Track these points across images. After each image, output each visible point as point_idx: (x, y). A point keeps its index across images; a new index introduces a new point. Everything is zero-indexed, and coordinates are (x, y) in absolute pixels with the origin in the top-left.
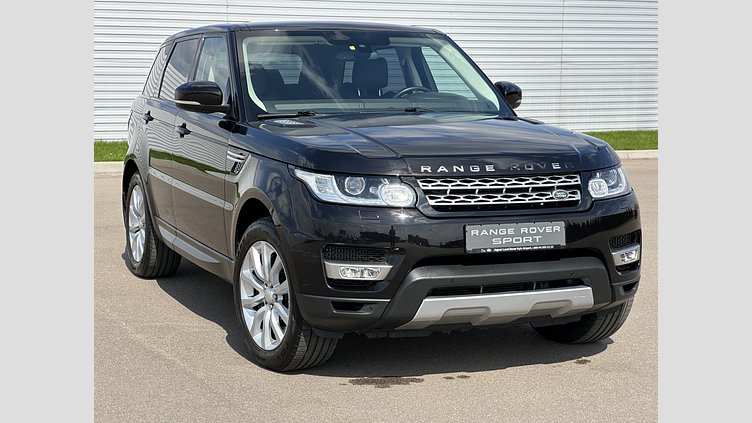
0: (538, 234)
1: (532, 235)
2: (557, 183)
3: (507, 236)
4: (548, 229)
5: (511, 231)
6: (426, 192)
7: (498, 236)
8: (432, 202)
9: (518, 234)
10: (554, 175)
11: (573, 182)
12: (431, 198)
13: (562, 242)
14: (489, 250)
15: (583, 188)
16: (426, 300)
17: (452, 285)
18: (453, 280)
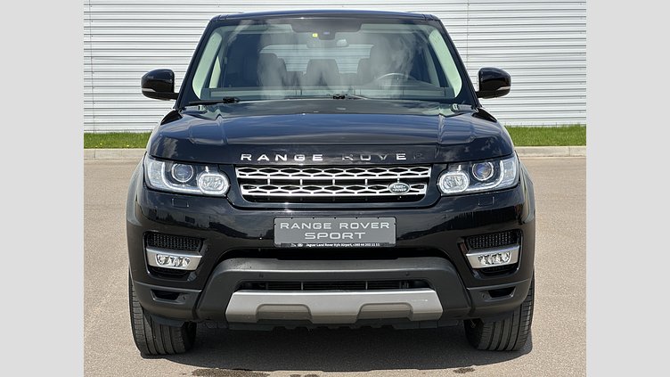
0: (361, 229)
1: (353, 231)
2: (399, 176)
3: (323, 230)
4: (374, 225)
5: (327, 226)
6: (241, 181)
7: (312, 230)
8: (245, 192)
9: (335, 229)
10: (397, 167)
11: (420, 175)
12: (246, 188)
13: (392, 241)
14: (300, 245)
15: (432, 182)
16: (236, 293)
17: (261, 279)
18: (261, 274)
